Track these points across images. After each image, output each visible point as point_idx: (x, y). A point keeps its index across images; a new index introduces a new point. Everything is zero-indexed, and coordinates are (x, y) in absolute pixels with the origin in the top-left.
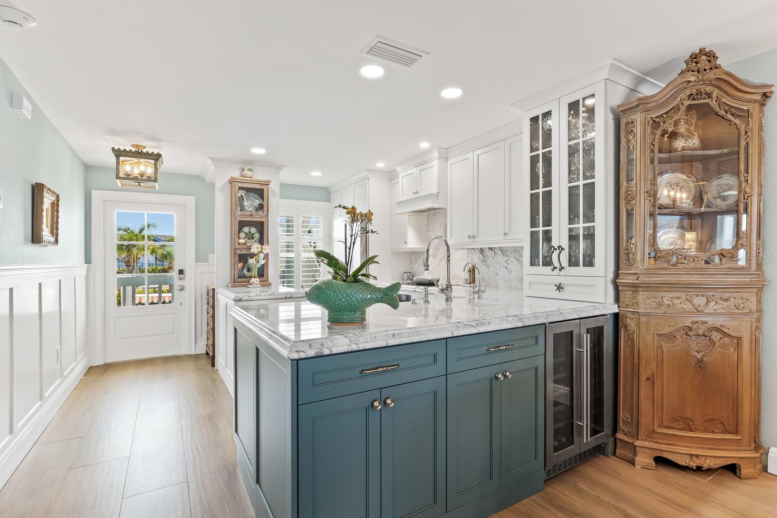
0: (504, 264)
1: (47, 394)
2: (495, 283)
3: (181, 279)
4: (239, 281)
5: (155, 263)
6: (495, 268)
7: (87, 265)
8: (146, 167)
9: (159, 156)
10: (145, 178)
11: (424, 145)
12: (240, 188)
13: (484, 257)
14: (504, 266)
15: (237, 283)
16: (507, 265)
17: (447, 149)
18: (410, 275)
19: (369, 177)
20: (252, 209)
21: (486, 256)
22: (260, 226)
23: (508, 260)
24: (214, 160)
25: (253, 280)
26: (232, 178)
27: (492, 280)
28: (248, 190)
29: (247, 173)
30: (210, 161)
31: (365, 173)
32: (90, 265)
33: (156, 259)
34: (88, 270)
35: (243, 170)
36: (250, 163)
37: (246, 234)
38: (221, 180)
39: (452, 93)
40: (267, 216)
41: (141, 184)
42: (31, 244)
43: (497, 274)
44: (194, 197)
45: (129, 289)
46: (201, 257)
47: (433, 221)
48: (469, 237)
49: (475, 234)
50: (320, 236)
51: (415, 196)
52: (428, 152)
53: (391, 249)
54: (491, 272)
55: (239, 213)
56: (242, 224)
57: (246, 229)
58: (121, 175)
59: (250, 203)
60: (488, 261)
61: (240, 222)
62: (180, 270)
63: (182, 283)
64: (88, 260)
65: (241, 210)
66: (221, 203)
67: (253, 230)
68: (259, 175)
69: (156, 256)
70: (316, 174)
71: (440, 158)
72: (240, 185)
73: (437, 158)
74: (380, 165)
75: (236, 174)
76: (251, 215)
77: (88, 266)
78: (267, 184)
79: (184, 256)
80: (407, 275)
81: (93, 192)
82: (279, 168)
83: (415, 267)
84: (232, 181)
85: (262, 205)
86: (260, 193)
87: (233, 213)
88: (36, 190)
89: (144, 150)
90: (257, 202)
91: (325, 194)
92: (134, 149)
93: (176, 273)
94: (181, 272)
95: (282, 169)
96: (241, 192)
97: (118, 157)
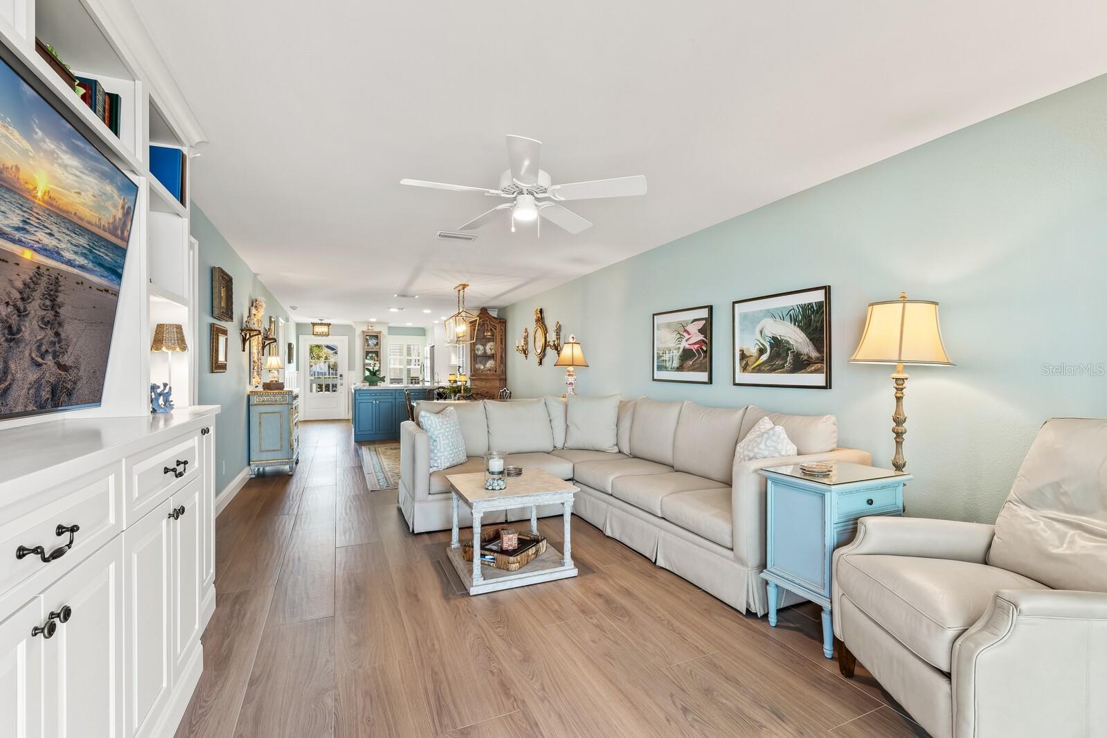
3: (341, 379)
7: (298, 371)
8: (324, 329)
9: (330, 324)
10: (324, 333)
20: (372, 345)
22: (377, 353)
24: (355, 323)
28: (371, 336)
29: (370, 328)
30: (353, 323)
34: (298, 373)
35: (369, 326)
36: (372, 324)
37: (370, 357)
38: (358, 331)
40: (380, 348)
44: (347, 337)
55: (367, 348)
56: (367, 353)
57: (370, 355)
58: (314, 333)
59: (372, 342)
61: (367, 352)
63: (341, 381)
64: (298, 369)
65: (368, 346)
66: (359, 341)
67: (374, 355)
68: (376, 329)
72: (367, 334)
75: (365, 329)
76: (373, 348)
78: (380, 332)
84: (363, 332)
85: (377, 343)
86: (377, 337)
87: (364, 348)
88: (290, 345)
89: (323, 322)
90: (375, 341)
91: (422, 332)
92: (320, 322)
93: (338, 376)
94: (341, 376)
95: (388, 323)
96: (367, 337)
97: (313, 325)
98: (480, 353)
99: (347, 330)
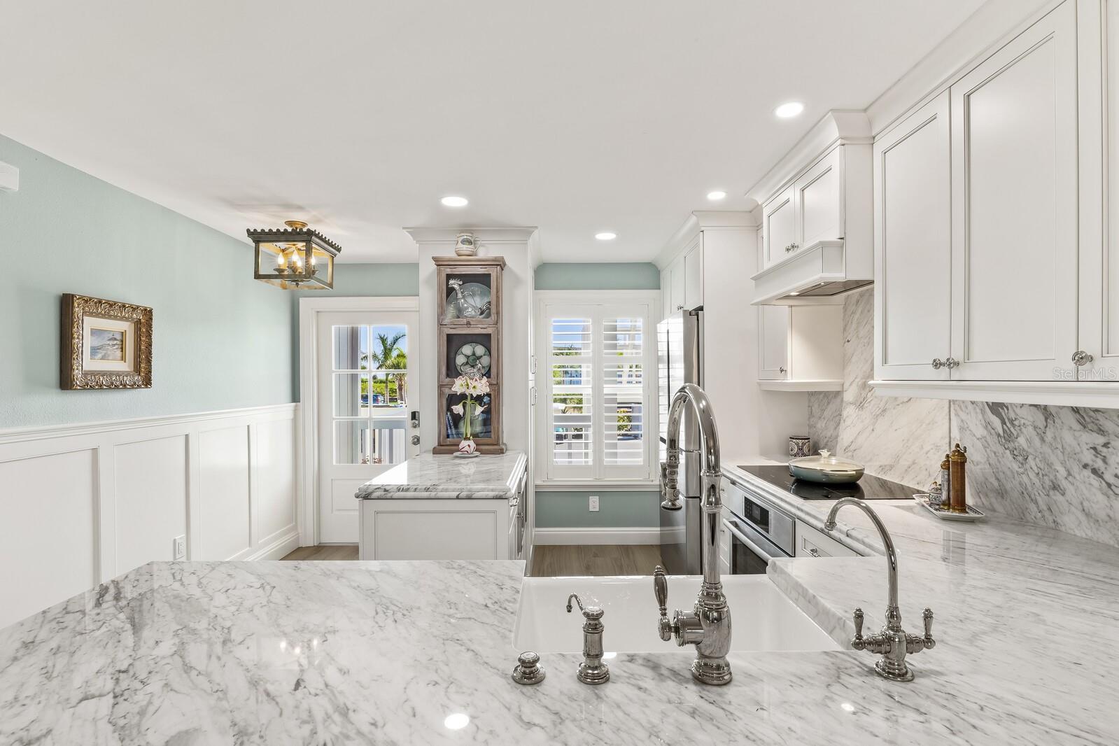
0: (1088, 457)
2: (1047, 514)
3: (414, 426)
4: (448, 443)
6: (1050, 465)
7: (294, 404)
11: (790, 110)
12: (449, 277)
13: (1004, 423)
14: (1085, 466)
15: (443, 446)
16: (1099, 464)
17: (865, 110)
18: (803, 444)
19: (703, 229)
20: (470, 312)
21: (1012, 422)
23: (1106, 445)
24: (415, 232)
25: (464, 444)
26: (438, 260)
27: (1036, 503)
28: (465, 278)
29: (463, 244)
31: (695, 220)
32: (298, 403)
34: (296, 410)
37: (468, 357)
38: (427, 265)
40: (497, 323)
41: (300, 283)
42: (59, 390)
43: (1055, 487)
45: (386, 432)
47: (857, 316)
48: (937, 364)
49: (958, 355)
50: (640, 353)
52: (808, 130)
53: (759, 384)
54: (1032, 475)
55: (451, 321)
56: (456, 341)
57: (467, 350)
59: (471, 300)
60: (1022, 440)
61: (451, 338)
62: (413, 413)
63: (416, 432)
64: (295, 397)
65: (455, 316)
66: (428, 303)
67: (477, 350)
70: (606, 236)
71: (846, 141)
72: (449, 271)
73: (839, 142)
74: (716, 196)
75: (448, 252)
77: (296, 406)
78: (500, 264)
80: (797, 444)
81: (301, 300)
82: (525, 232)
83: (819, 426)
84: (438, 264)
85: (489, 304)
86: (487, 281)
87: (439, 322)
90: (482, 298)
91: (647, 274)
94: (415, 415)
95: (530, 233)
96: (454, 283)
97: (257, 242)
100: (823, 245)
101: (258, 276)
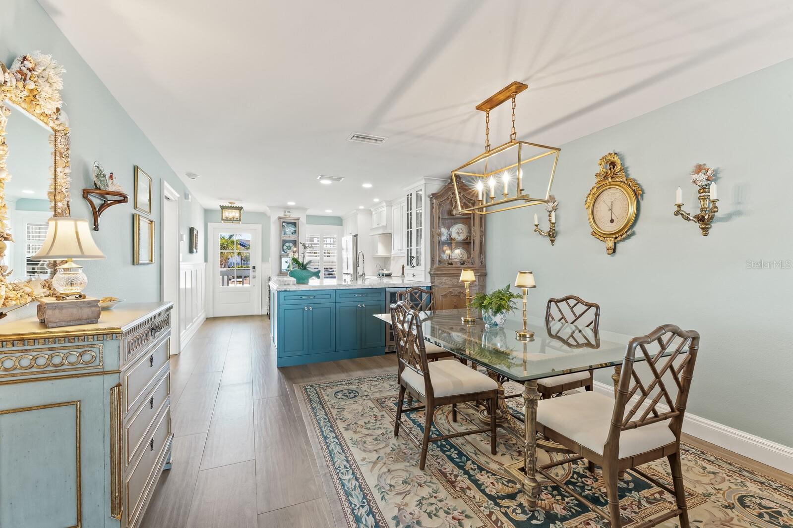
1: (188, 327)
3: (254, 271)
5: (240, 263)
8: (235, 214)
9: (242, 208)
10: (235, 219)
11: (376, 200)
12: (283, 222)
20: (290, 233)
22: (295, 243)
24: (270, 207)
26: (279, 217)
28: (288, 223)
29: (287, 214)
30: (267, 208)
31: (355, 211)
33: (242, 259)
34: (206, 266)
35: (285, 212)
36: (289, 210)
37: (287, 247)
38: (274, 217)
39: (367, 186)
40: (299, 236)
41: (233, 222)
44: (260, 226)
46: (264, 259)
51: (378, 226)
55: (283, 236)
56: (284, 242)
57: (287, 244)
58: (224, 218)
59: (290, 229)
62: (253, 267)
63: (254, 274)
64: (206, 261)
65: (284, 234)
66: (274, 229)
67: (291, 245)
68: (294, 215)
69: (242, 257)
71: (387, 206)
72: (283, 220)
74: (362, 207)
75: (282, 215)
76: (289, 237)
77: (206, 264)
78: (298, 219)
79: (255, 259)
81: (209, 223)
82: (305, 209)
84: (279, 218)
85: (295, 231)
86: (294, 224)
87: (280, 236)
88: (191, 230)
89: (234, 205)
90: (293, 229)
91: (339, 221)
92: (230, 205)
93: (251, 268)
94: (254, 268)
95: (307, 210)
96: (284, 224)
97: (222, 209)
98: (444, 238)
99: (261, 217)
100: (383, 226)
101: (222, 220)
